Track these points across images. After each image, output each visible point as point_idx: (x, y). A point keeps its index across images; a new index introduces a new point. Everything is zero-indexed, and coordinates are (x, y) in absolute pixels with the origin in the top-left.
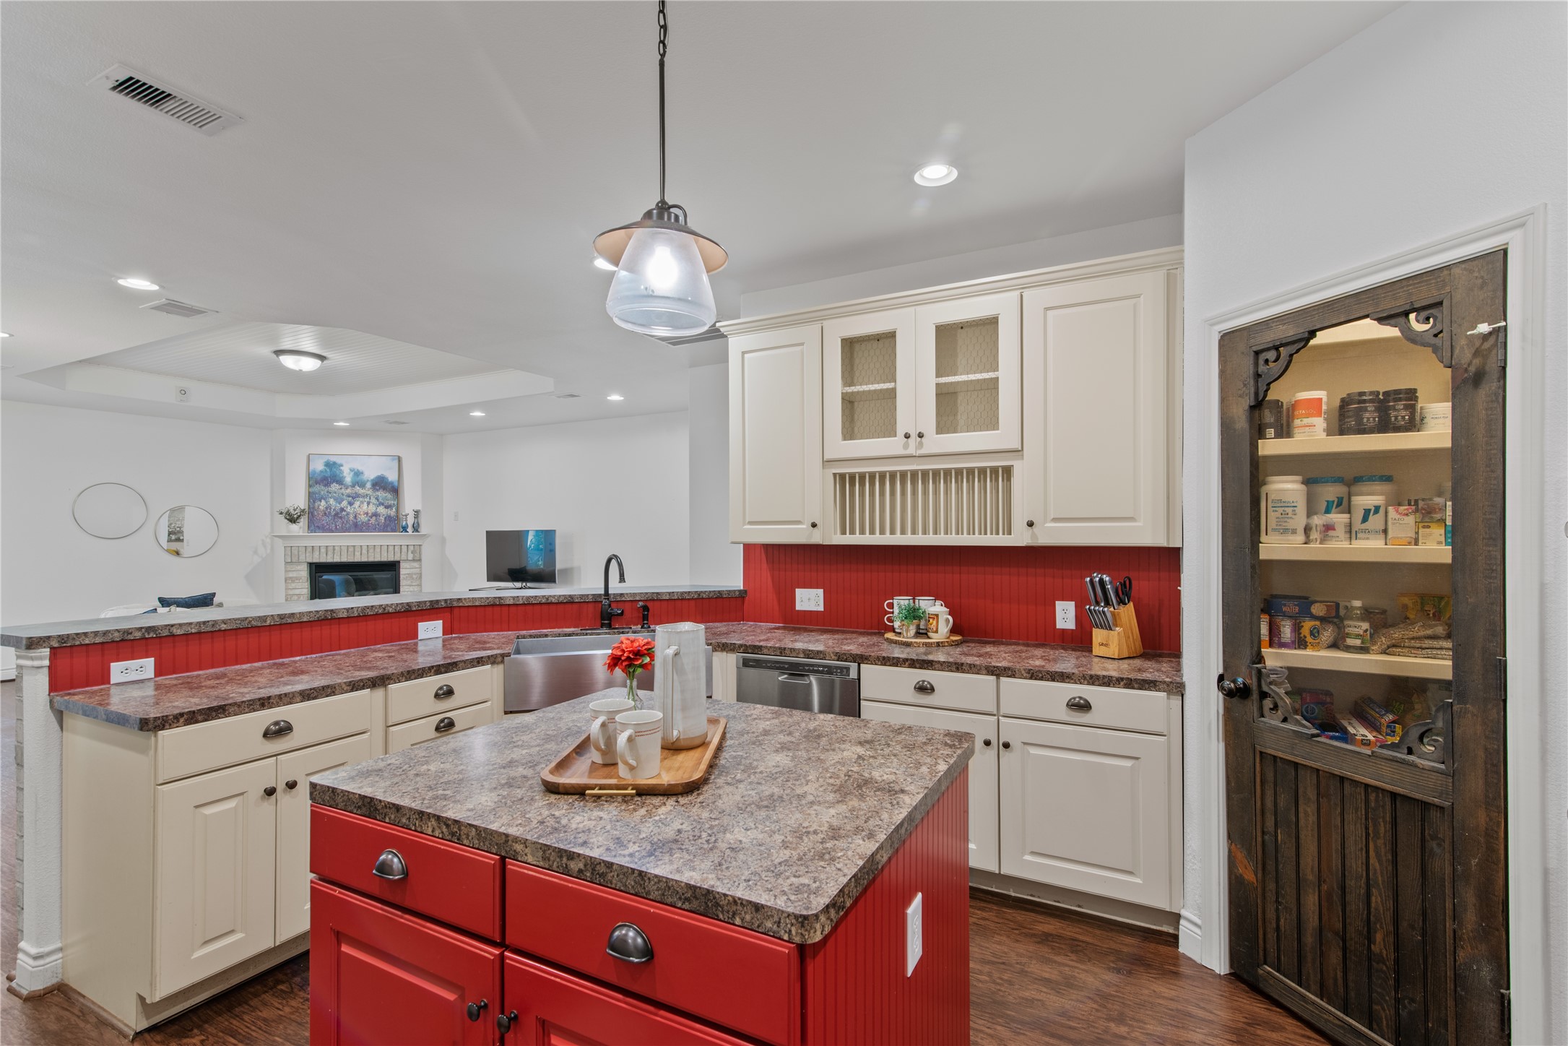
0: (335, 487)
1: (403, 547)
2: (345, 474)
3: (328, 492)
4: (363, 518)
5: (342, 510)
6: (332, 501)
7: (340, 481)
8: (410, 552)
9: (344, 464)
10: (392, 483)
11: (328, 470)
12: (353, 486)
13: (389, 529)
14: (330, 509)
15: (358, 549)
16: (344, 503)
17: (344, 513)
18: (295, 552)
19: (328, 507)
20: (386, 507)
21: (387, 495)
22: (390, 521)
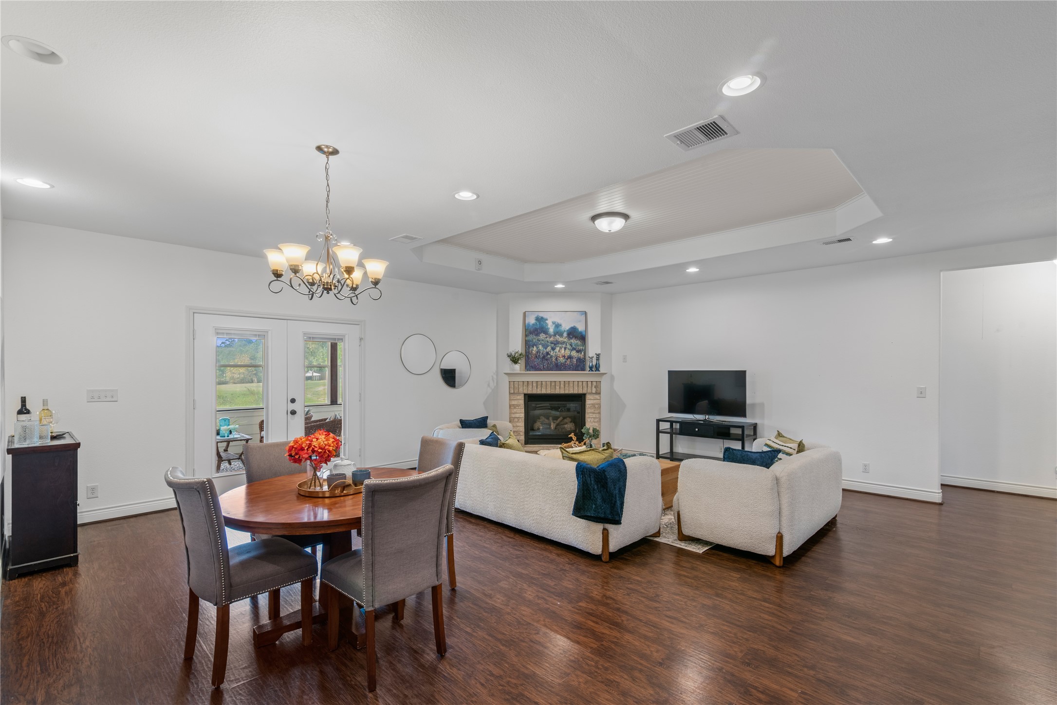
0: (542, 336)
1: (588, 383)
2: (549, 326)
3: (538, 340)
4: (562, 360)
5: (548, 353)
6: (540, 347)
7: (546, 332)
8: (593, 387)
9: (548, 318)
10: (581, 333)
11: (538, 324)
12: (555, 335)
13: (579, 369)
14: (540, 353)
15: (558, 384)
16: (549, 348)
17: (549, 356)
18: (516, 386)
19: (538, 352)
20: (577, 352)
21: (577, 342)
22: (580, 362)
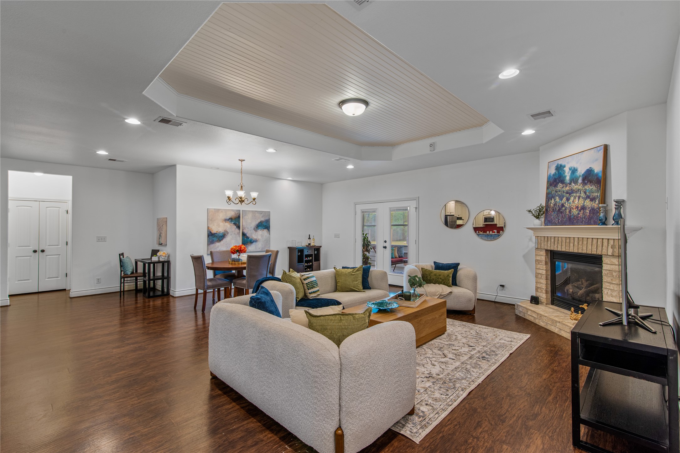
0: (560, 186)
1: (604, 240)
2: (566, 174)
3: (556, 191)
4: (575, 212)
5: (563, 205)
6: (557, 199)
7: (563, 182)
9: (566, 165)
10: (597, 174)
11: (557, 173)
12: (570, 183)
13: (592, 222)
14: (556, 206)
16: (564, 200)
17: (564, 208)
18: (540, 241)
20: (591, 200)
21: (592, 187)
22: (593, 214)
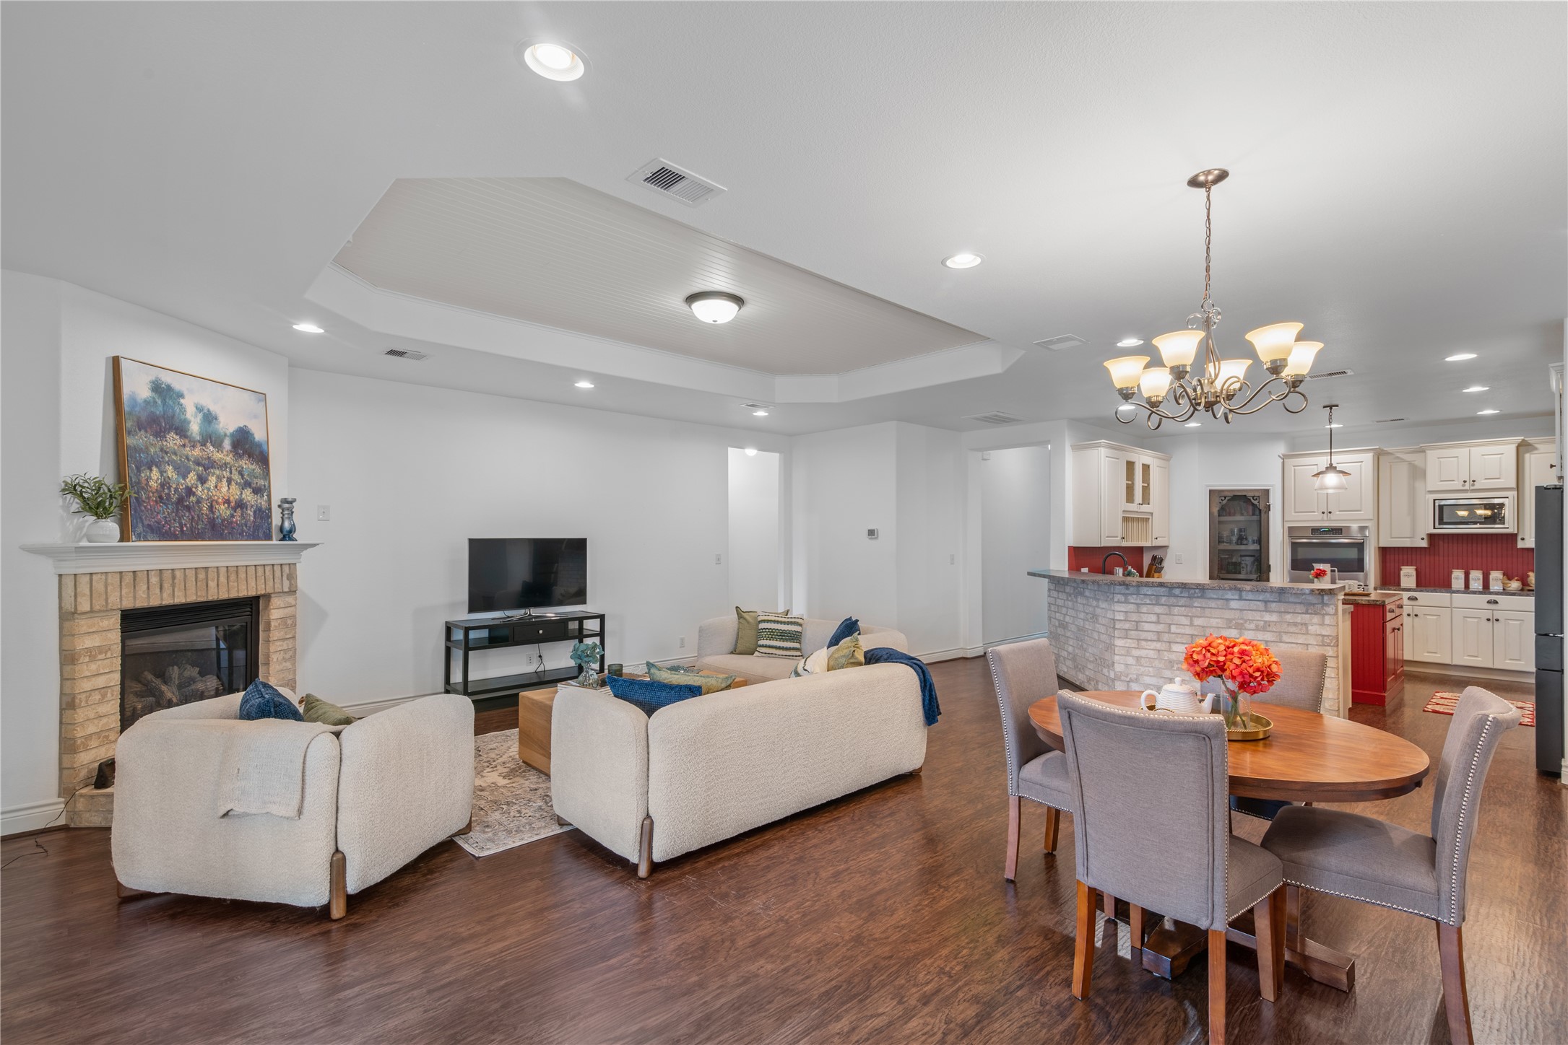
0: (173, 441)
1: (275, 567)
2: (188, 415)
3: (162, 450)
4: (223, 511)
5: (190, 491)
6: (170, 471)
7: (182, 431)
8: (285, 578)
9: (186, 397)
10: (258, 444)
11: (159, 402)
12: (203, 444)
13: (261, 535)
14: (169, 488)
15: (212, 574)
16: (192, 477)
17: (193, 499)
18: (99, 586)
19: (165, 484)
20: (253, 492)
21: (253, 467)
22: (261, 518)
